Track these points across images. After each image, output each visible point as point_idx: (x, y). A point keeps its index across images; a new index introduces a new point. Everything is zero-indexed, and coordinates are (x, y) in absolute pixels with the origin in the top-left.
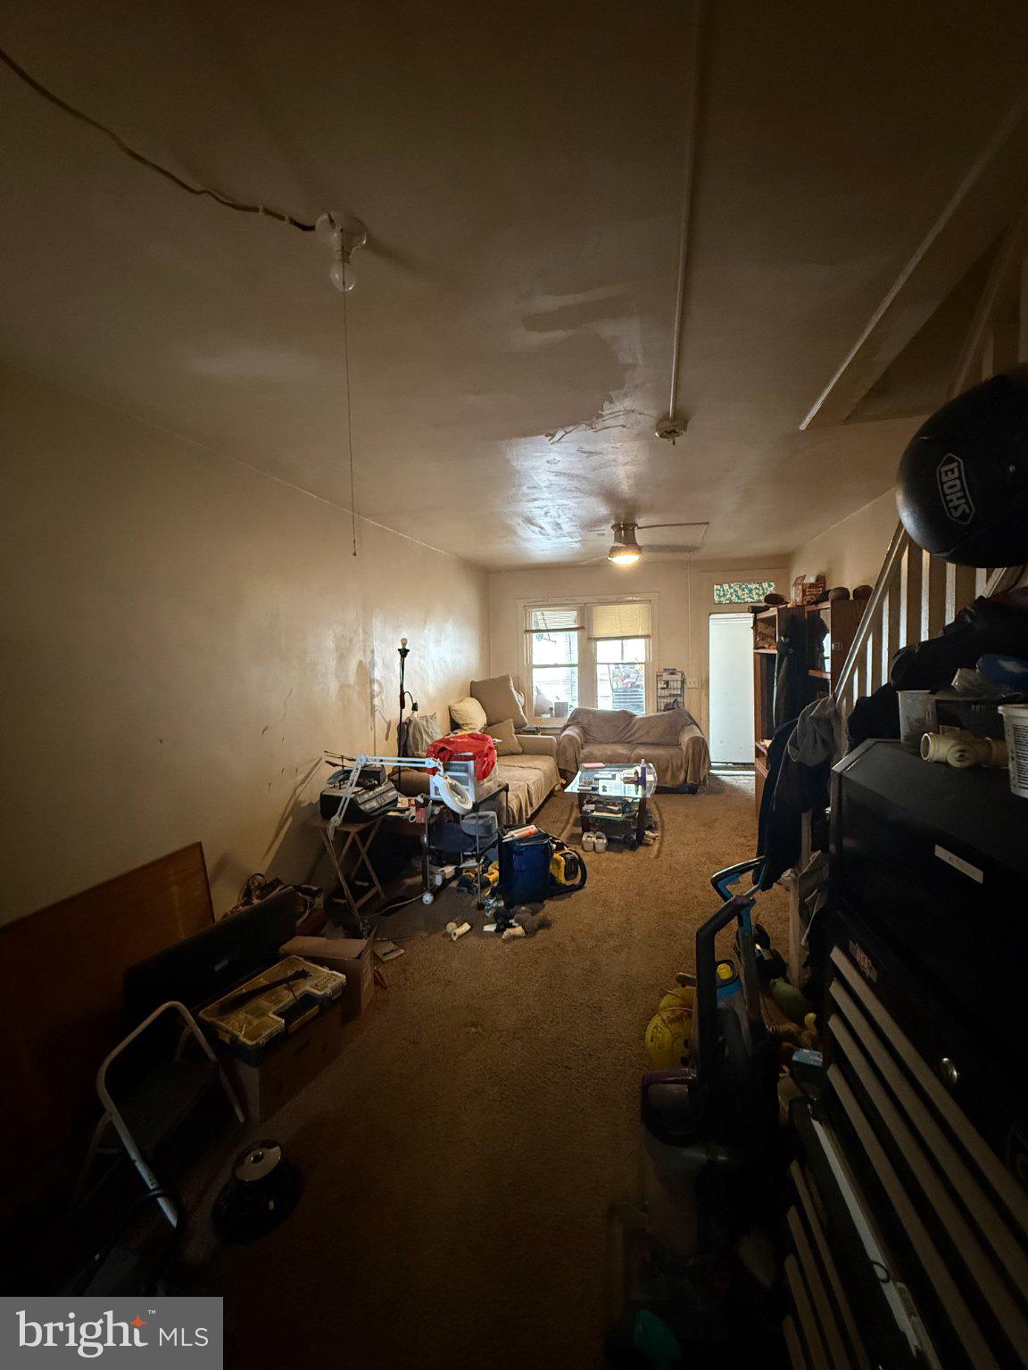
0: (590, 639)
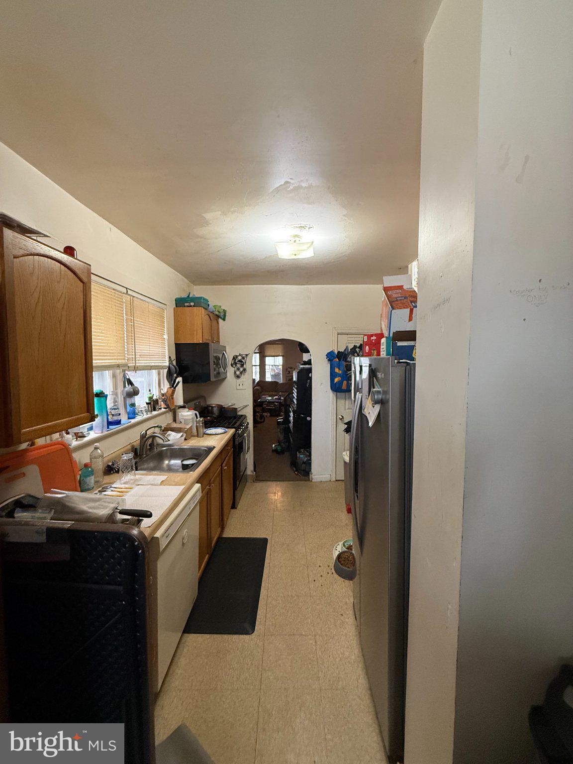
0: (263, 356)
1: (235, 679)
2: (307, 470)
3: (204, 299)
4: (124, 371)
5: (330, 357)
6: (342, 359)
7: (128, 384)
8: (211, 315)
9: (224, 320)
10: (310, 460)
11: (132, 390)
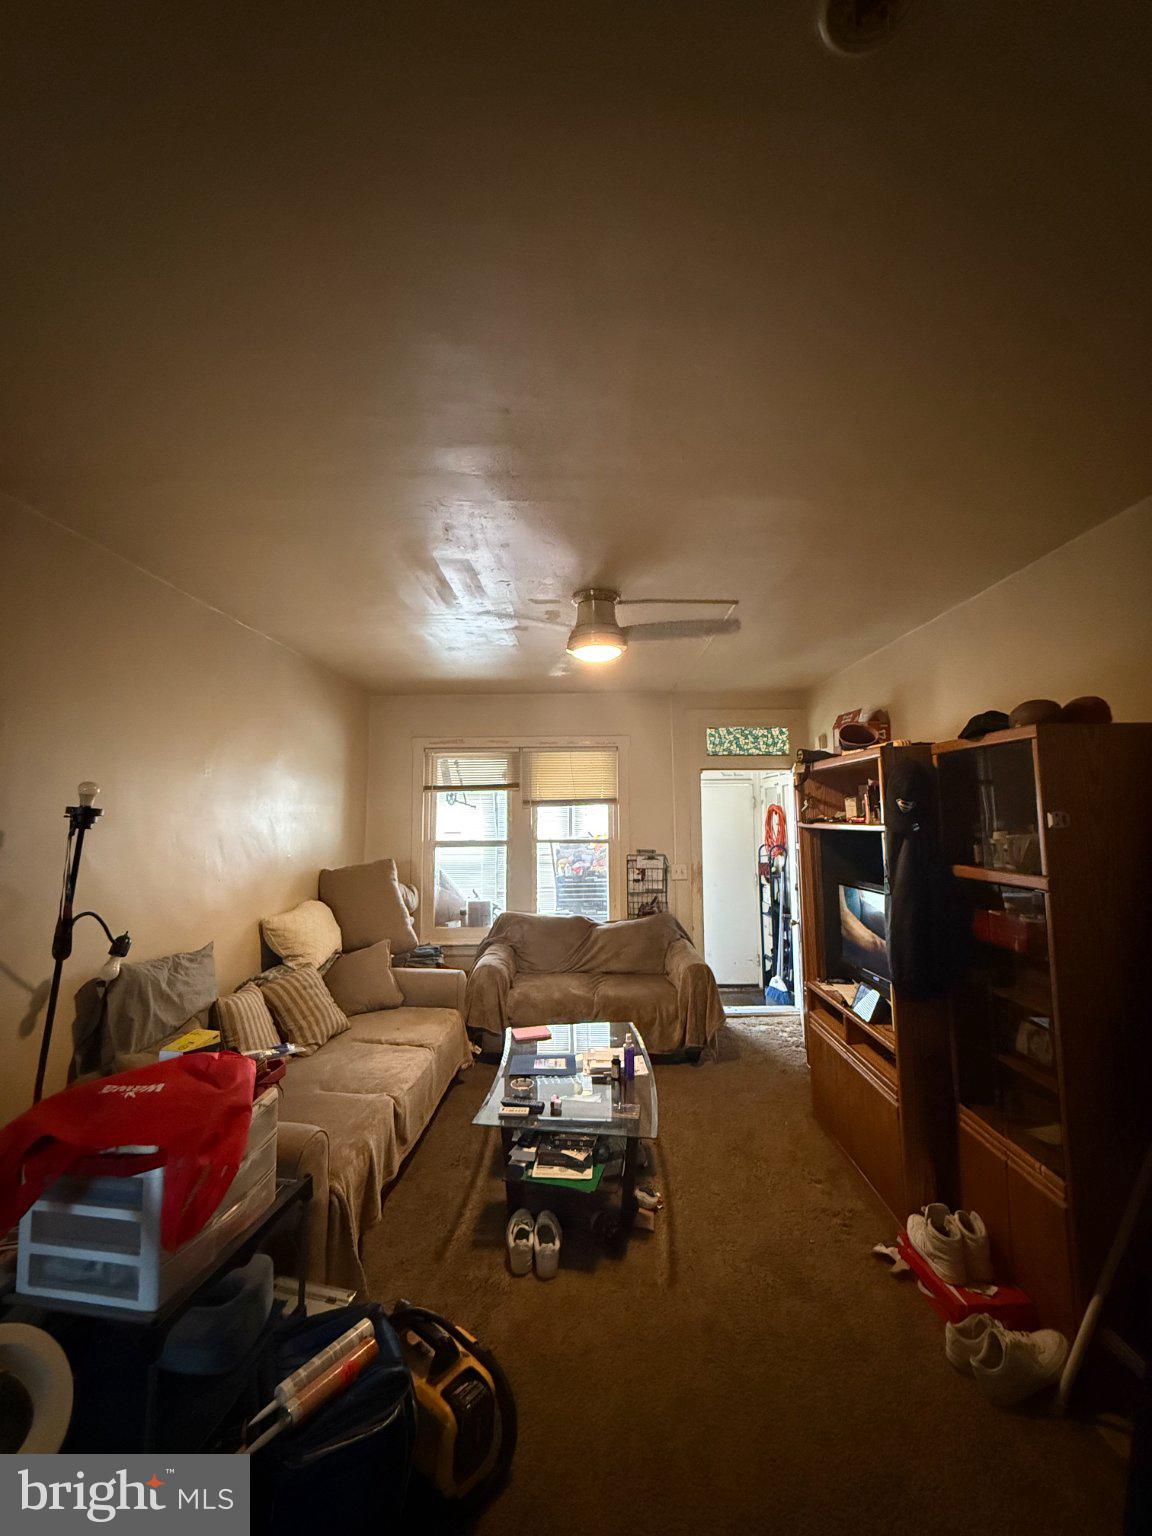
0: (526, 802)
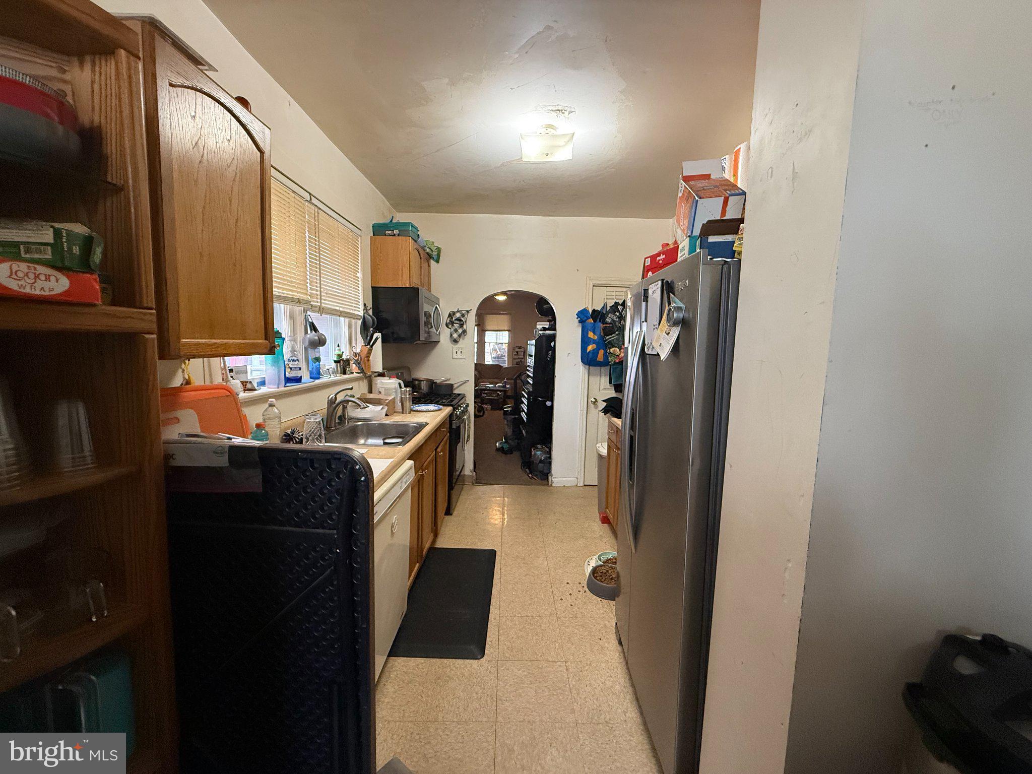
0: (482, 330)
1: (461, 709)
2: (546, 471)
3: (413, 226)
4: (305, 311)
5: (582, 317)
6: (598, 320)
7: (311, 330)
8: (421, 251)
9: (437, 261)
10: (550, 457)
11: (316, 338)
